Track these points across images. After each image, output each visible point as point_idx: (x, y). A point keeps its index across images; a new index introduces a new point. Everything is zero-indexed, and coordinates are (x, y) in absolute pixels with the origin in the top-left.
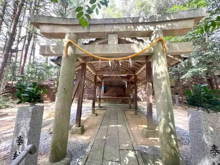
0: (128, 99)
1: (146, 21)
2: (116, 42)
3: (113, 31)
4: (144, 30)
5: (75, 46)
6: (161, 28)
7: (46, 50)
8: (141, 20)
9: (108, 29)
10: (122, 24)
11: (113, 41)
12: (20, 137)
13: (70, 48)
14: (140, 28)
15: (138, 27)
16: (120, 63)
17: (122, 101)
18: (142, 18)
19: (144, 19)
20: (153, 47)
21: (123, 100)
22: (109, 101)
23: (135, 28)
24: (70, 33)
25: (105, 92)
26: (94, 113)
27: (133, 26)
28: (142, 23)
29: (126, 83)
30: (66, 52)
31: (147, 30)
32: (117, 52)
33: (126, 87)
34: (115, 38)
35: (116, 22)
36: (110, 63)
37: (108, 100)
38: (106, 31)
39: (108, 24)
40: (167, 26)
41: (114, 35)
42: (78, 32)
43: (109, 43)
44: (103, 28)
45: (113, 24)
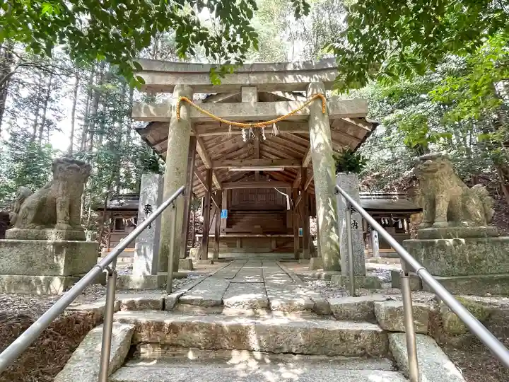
0: (293, 238)
1: (298, 69)
2: (254, 99)
3: (248, 83)
4: (296, 82)
5: (191, 105)
6: (320, 79)
7: (142, 111)
8: (290, 68)
9: (241, 80)
10: (263, 72)
11: (250, 98)
12: (148, 205)
13: (183, 109)
14: (290, 79)
15: (286, 78)
16: (263, 135)
17: (277, 246)
18: (292, 65)
19: (295, 67)
20: (309, 108)
21: (280, 243)
22: (241, 247)
23: (282, 78)
24: (182, 85)
25: (229, 224)
26: (207, 259)
27: (279, 76)
28: (293, 72)
29: (287, 197)
30: (179, 114)
31: (300, 81)
32: (255, 115)
33: (289, 208)
34: (251, 94)
35: (253, 70)
36: (244, 136)
37: (238, 243)
38: (238, 82)
39: (242, 73)
40: (329, 76)
41: (251, 89)
42: (195, 83)
43: (243, 101)
44: (233, 78)
45: (249, 73)
